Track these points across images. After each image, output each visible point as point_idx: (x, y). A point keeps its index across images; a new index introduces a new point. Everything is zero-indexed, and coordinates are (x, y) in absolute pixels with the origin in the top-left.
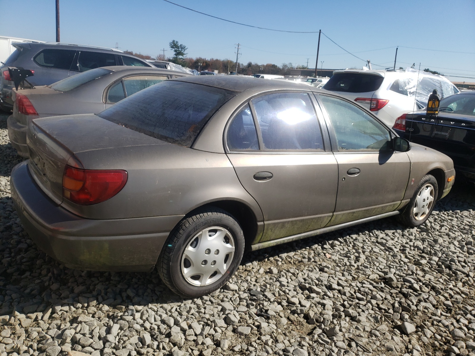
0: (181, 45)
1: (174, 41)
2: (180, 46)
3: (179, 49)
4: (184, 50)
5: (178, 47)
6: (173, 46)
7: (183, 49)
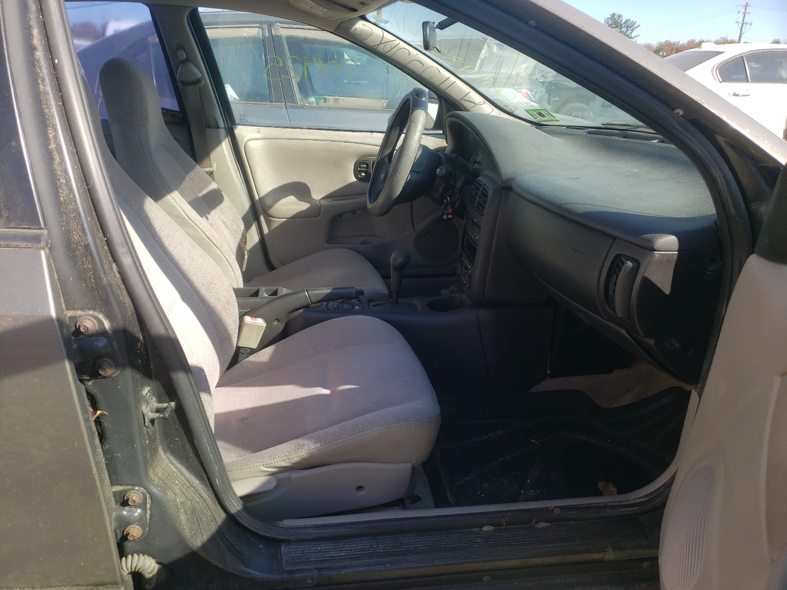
0: (627, 21)
1: (614, 15)
2: (625, 23)
3: (623, 29)
4: (632, 30)
5: (621, 25)
6: (611, 24)
7: (630, 27)
